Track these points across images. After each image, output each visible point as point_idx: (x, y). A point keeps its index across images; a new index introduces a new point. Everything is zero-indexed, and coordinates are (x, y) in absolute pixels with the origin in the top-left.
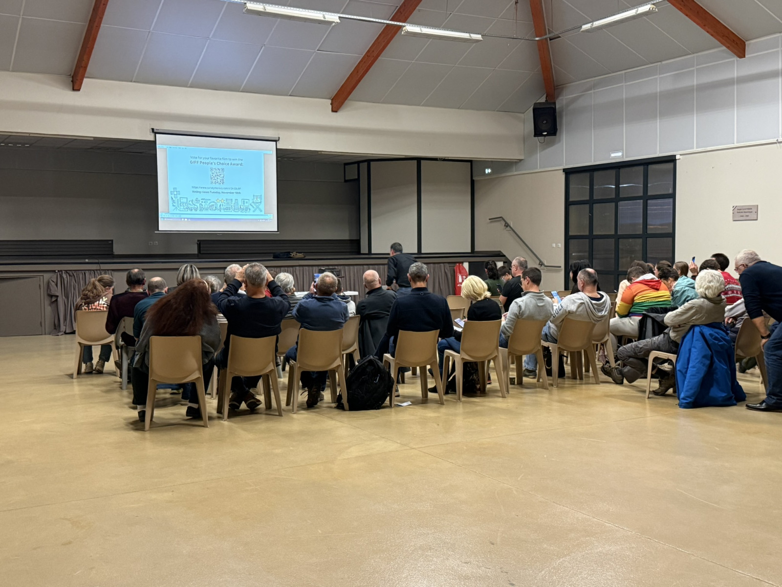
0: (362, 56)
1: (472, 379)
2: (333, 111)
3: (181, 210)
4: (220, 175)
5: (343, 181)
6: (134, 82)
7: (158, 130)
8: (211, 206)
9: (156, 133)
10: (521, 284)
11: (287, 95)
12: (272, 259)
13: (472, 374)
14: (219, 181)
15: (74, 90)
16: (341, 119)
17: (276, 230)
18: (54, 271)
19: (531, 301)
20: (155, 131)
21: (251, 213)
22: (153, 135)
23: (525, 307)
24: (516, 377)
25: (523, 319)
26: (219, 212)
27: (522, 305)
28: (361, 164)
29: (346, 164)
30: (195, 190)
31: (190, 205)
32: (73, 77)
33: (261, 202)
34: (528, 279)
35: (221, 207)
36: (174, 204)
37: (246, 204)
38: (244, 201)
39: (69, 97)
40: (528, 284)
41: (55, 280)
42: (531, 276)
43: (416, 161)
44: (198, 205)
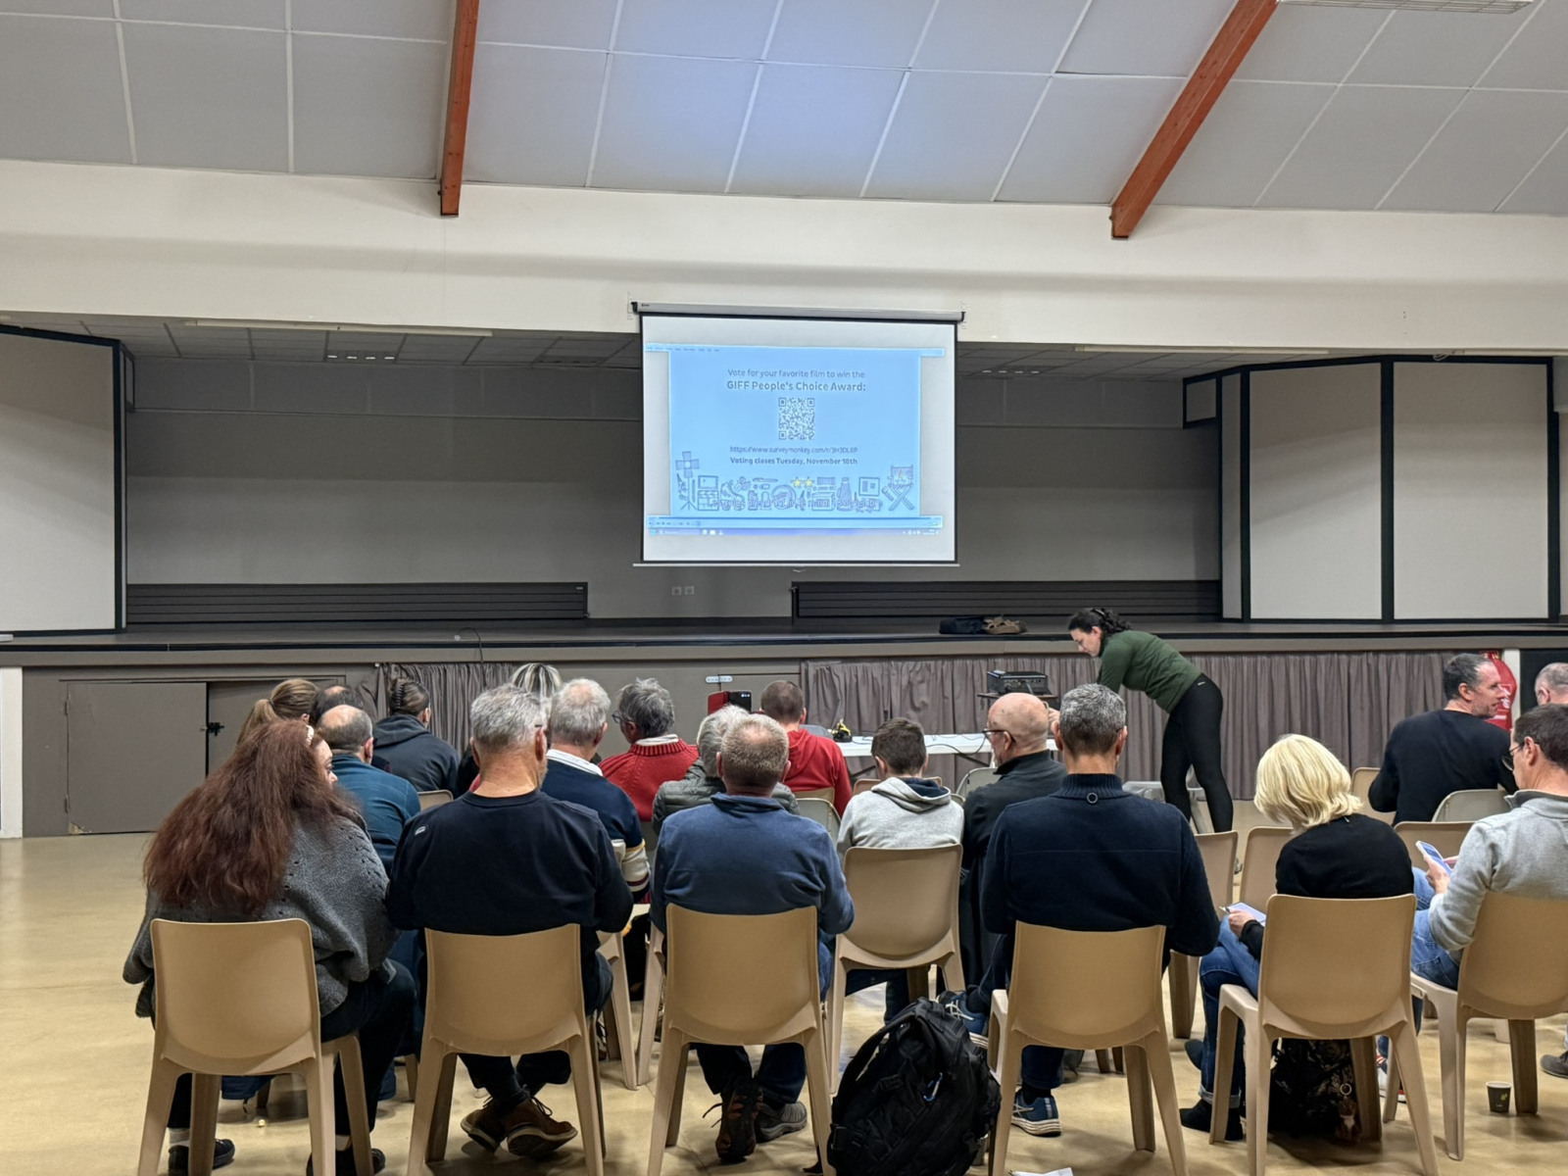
0: (1188, 79)
1: (1324, 1093)
2: (1116, 236)
3: (701, 507)
4: (804, 415)
5: (1180, 424)
6: (591, 187)
7: (647, 305)
8: (779, 497)
9: (642, 314)
10: (1512, 765)
11: (988, 201)
12: (938, 635)
13: (1328, 1076)
14: (801, 432)
15: (443, 214)
16: (1142, 255)
17: (953, 558)
18: (372, 665)
19: (1538, 832)
20: (640, 308)
21: (885, 513)
22: (635, 317)
23: (1516, 850)
24: (1510, 1084)
25: (1507, 893)
26: (794, 512)
27: (1501, 844)
28: (1225, 379)
29: (1187, 381)
30: (737, 456)
31: (725, 494)
32: (441, 182)
33: (910, 485)
34: (1532, 745)
35: (805, 498)
36: (683, 493)
37: (870, 491)
38: (865, 483)
39: (427, 232)
40: (1532, 763)
41: (372, 688)
42: (1545, 735)
43: (1377, 366)
44: (745, 494)
